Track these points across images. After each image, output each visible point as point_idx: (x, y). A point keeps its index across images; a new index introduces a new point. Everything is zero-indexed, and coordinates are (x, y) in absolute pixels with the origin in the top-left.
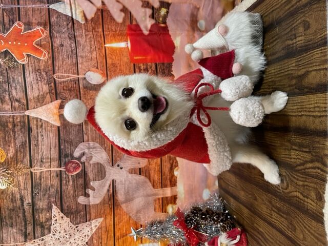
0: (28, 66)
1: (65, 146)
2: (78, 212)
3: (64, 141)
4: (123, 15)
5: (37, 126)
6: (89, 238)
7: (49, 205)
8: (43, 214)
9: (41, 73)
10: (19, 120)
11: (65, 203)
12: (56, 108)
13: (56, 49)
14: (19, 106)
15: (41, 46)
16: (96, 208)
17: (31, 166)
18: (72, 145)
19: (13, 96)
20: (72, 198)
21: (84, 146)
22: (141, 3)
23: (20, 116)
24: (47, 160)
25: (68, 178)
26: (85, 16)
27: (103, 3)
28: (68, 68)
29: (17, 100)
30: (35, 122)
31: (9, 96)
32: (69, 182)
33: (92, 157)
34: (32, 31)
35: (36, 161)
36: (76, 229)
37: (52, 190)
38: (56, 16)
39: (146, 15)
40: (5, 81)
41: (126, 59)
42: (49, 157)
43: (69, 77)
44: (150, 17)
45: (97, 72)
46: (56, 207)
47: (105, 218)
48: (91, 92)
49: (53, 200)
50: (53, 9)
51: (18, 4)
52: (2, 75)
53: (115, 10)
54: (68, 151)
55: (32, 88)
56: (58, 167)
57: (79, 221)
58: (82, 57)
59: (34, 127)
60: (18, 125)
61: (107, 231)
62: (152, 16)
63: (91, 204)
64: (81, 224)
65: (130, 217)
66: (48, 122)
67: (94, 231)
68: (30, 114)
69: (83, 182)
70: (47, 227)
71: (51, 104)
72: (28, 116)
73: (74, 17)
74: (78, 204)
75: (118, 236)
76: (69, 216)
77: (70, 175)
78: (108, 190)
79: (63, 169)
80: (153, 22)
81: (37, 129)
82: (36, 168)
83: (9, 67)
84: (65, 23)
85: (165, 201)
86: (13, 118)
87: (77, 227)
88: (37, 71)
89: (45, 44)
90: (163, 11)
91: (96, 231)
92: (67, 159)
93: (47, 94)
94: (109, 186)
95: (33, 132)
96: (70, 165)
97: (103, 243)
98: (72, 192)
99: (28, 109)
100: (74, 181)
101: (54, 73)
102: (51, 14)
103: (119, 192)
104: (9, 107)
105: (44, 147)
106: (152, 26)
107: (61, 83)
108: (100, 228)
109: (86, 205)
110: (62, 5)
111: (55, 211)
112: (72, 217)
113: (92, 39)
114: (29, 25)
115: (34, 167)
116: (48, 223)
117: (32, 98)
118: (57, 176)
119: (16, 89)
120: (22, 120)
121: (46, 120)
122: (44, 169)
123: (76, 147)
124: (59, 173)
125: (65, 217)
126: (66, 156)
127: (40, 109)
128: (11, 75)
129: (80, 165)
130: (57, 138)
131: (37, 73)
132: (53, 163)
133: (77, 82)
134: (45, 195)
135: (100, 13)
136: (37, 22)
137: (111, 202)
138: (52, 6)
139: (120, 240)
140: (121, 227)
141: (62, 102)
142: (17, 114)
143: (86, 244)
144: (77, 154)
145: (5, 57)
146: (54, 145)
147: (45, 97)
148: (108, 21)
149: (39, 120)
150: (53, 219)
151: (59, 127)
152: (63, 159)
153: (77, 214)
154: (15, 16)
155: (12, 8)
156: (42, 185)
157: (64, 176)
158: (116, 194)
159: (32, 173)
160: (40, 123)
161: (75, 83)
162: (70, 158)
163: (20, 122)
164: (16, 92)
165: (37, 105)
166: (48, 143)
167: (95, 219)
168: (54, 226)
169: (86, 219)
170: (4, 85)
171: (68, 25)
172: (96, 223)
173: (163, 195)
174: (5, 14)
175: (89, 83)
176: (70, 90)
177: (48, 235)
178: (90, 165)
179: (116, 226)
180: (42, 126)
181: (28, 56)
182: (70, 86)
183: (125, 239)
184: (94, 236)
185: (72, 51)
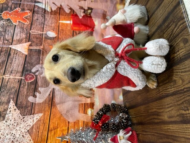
0: (18, 26)
1: (28, 65)
2: (26, 107)
3: (28, 63)
4: (70, 10)
5: (14, 53)
6: (30, 128)
7: (9, 100)
8: (3, 106)
9: (23, 29)
10: (5, 49)
11: (20, 100)
12: (27, 46)
13: (34, 21)
14: (7, 43)
15: (27, 19)
16: (40, 106)
17: (4, 74)
18: (32, 65)
19: (5, 38)
20: (25, 97)
21: (39, 66)
22: (79, 7)
23: (6, 48)
24: (15, 72)
25: (25, 84)
26: (51, 9)
27: (61, 5)
28: (39, 29)
29: (7, 40)
30: (14, 51)
31: (4, 38)
32: (25, 86)
33: (42, 73)
34: (24, 12)
35: (8, 71)
36: (23, 119)
37: (13, 90)
38: (37, 8)
39: (81, 11)
40: (3, 31)
41: (69, 28)
42: (17, 70)
43: (38, 32)
44: (83, 12)
45: (53, 32)
46: (13, 102)
47: (44, 114)
48: (48, 40)
49: (12, 96)
50: (37, 5)
51: (21, 1)
52: (3, 28)
53: (66, 8)
54: (29, 68)
55: (17, 35)
56: (20, 77)
57: (26, 114)
58: (47, 25)
59: (12, 53)
60: (3, 52)
61: (44, 123)
62: (84, 12)
63: (36, 102)
64: (27, 116)
65: (61, 114)
66: (21, 52)
67: (35, 122)
68: (12, 47)
69: (34, 87)
70: (3, 115)
71: (25, 44)
72: (11, 48)
73: (46, 9)
74: (28, 101)
75: (52, 128)
76: (20, 110)
77: (27, 82)
78: (49, 95)
79: (23, 78)
80: (84, 14)
81: (14, 55)
82: (7, 75)
83: (8, 25)
84: (41, 11)
85: (86, 106)
86: (2, 48)
87: (23, 118)
88: (22, 28)
89: (29, 18)
90: (89, 11)
91: (36, 122)
92: (27, 73)
93: (24, 39)
94: (51, 92)
95: (11, 56)
96: (28, 76)
97: (40, 132)
98: (25, 93)
99: (11, 45)
100: (29, 86)
101: (30, 30)
102: (35, 7)
103: (56, 96)
104: (2, 43)
105: (15, 65)
106: (84, 15)
107: (33, 35)
108: (39, 121)
109: (33, 103)
110: (41, 4)
111: (12, 104)
112: (22, 110)
113: (53, 18)
114: (23, 10)
115: (6, 75)
116: (4, 113)
117: (16, 40)
118: (19, 82)
119: (8, 35)
120: (7, 49)
121: (20, 50)
122: (12, 77)
123: (34, 67)
124: (20, 80)
125: (17, 109)
126: (27, 71)
127: (18, 45)
128: (7, 28)
129: (35, 76)
130: (24, 61)
131: (22, 29)
132: (18, 74)
133: (42, 35)
134: (7, 93)
135: (59, 9)
136: (27, 9)
137: (50, 103)
138: (36, 4)
139: (52, 131)
140: (54, 122)
141: (31, 43)
142: (5, 46)
143: (27, 131)
144: (33, 70)
145: (7, 21)
146: (21, 64)
147: (23, 40)
148: (62, 12)
149: (16, 50)
150: (9, 110)
151: (26, 55)
152: (24, 72)
153: (26, 108)
154: (17, 6)
155: (17, 3)
156: (8, 87)
157: (23, 82)
158: (54, 97)
159: (3, 78)
160: (16, 52)
161: (41, 36)
162: (29, 72)
163: (5, 50)
164: (8, 36)
165: (17, 43)
166: (18, 62)
167: (37, 114)
168: (8, 115)
169: (31, 113)
170: (2, 33)
171: (42, 11)
172: (37, 117)
173: (85, 101)
174: (13, 4)
175: (48, 36)
176: (37, 38)
177: (2, 122)
178: (41, 77)
179: (50, 121)
180: (17, 53)
181: (19, 22)
182: (38, 36)
183: (56, 131)
184: (35, 126)
185: (42, 23)
